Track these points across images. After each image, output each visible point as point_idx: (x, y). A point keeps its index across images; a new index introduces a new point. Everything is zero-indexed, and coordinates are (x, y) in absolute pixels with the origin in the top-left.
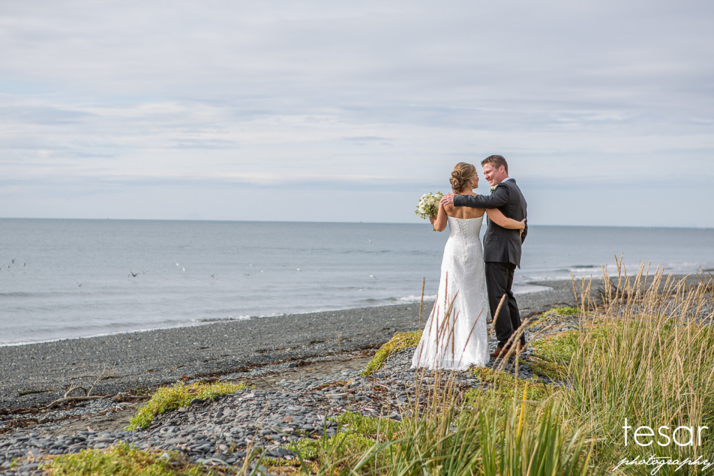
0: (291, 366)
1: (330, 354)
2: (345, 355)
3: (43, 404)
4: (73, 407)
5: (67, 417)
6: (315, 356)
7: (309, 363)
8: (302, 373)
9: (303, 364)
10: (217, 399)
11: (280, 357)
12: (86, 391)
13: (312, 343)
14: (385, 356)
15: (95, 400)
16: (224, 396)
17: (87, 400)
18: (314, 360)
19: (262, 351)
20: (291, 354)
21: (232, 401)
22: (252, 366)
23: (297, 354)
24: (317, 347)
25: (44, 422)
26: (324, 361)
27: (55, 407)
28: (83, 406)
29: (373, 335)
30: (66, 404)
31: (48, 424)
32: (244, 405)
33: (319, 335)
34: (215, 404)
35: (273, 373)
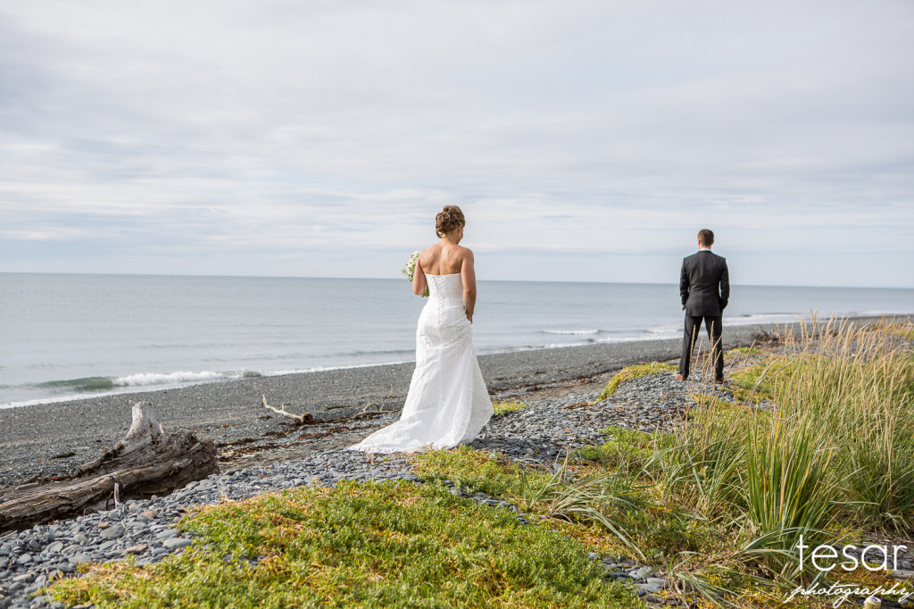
0: (528, 391)
1: (554, 382)
2: (566, 383)
3: (348, 416)
4: (371, 418)
5: (370, 426)
6: (543, 383)
7: (541, 389)
8: (538, 395)
9: (536, 390)
10: (506, 415)
11: (516, 384)
12: (378, 407)
13: (537, 373)
14: (617, 384)
15: (386, 413)
16: (511, 412)
17: (380, 414)
18: (543, 387)
19: (500, 379)
20: (524, 382)
21: (518, 416)
22: (497, 390)
23: (529, 382)
24: (542, 376)
25: (354, 429)
26: (551, 388)
27: (357, 418)
28: (378, 418)
29: (582, 367)
30: (365, 417)
31: (357, 430)
32: (528, 419)
33: (541, 368)
34: (505, 418)
35: (514, 396)
